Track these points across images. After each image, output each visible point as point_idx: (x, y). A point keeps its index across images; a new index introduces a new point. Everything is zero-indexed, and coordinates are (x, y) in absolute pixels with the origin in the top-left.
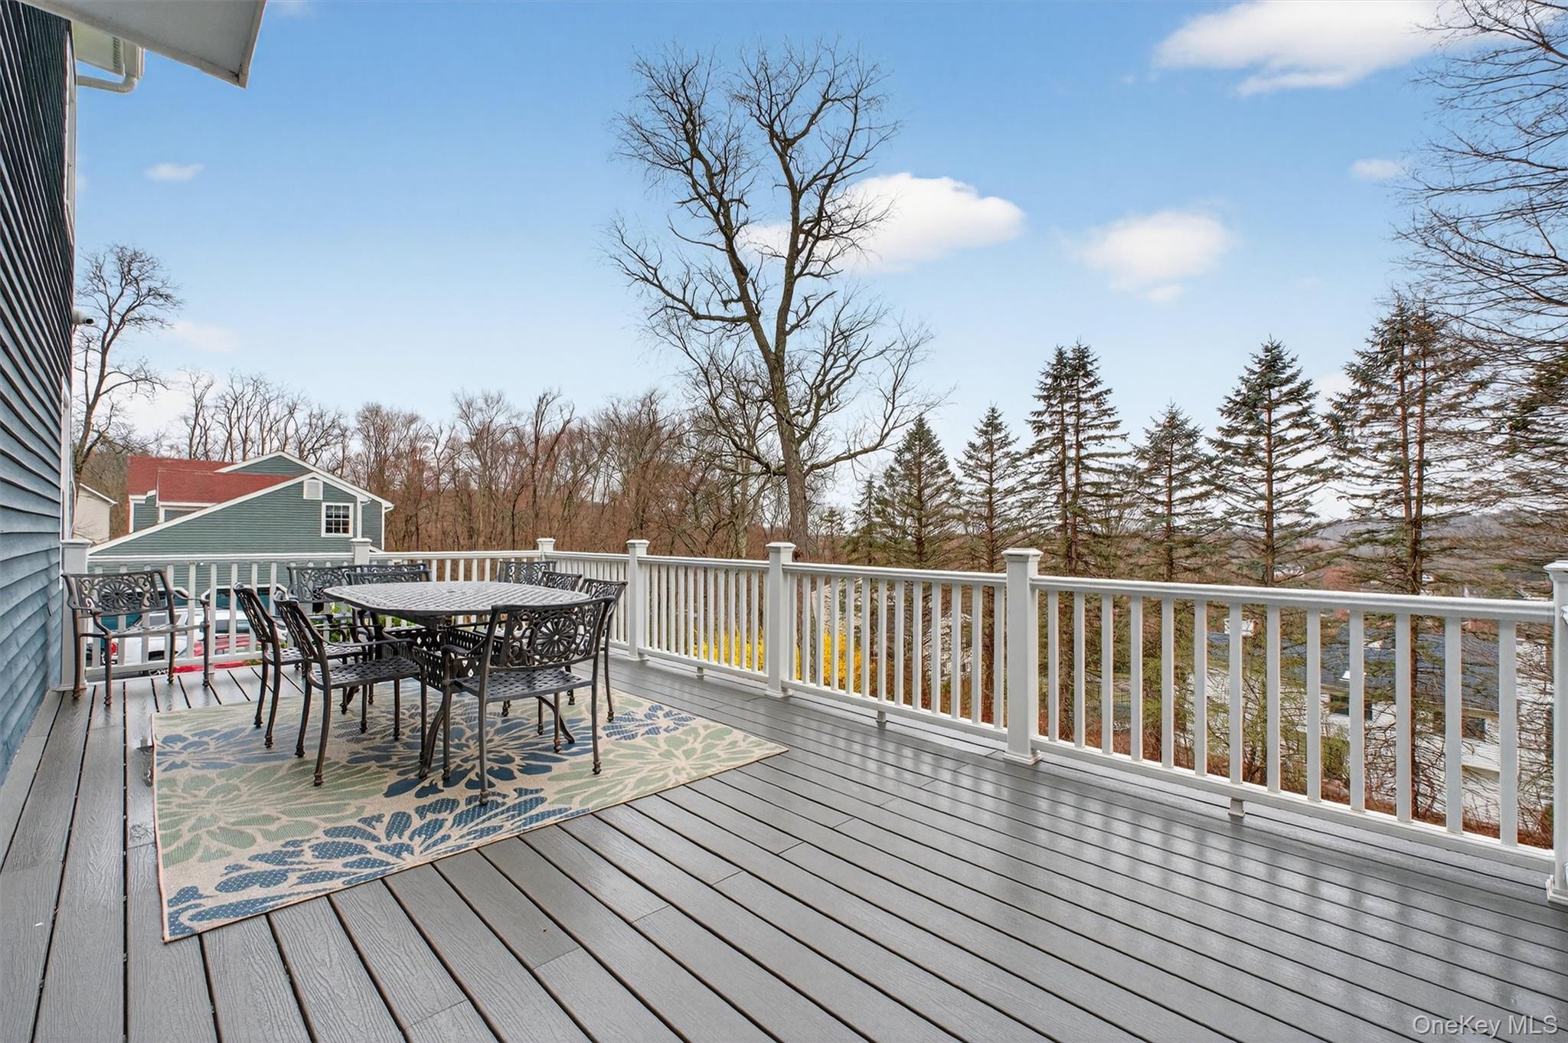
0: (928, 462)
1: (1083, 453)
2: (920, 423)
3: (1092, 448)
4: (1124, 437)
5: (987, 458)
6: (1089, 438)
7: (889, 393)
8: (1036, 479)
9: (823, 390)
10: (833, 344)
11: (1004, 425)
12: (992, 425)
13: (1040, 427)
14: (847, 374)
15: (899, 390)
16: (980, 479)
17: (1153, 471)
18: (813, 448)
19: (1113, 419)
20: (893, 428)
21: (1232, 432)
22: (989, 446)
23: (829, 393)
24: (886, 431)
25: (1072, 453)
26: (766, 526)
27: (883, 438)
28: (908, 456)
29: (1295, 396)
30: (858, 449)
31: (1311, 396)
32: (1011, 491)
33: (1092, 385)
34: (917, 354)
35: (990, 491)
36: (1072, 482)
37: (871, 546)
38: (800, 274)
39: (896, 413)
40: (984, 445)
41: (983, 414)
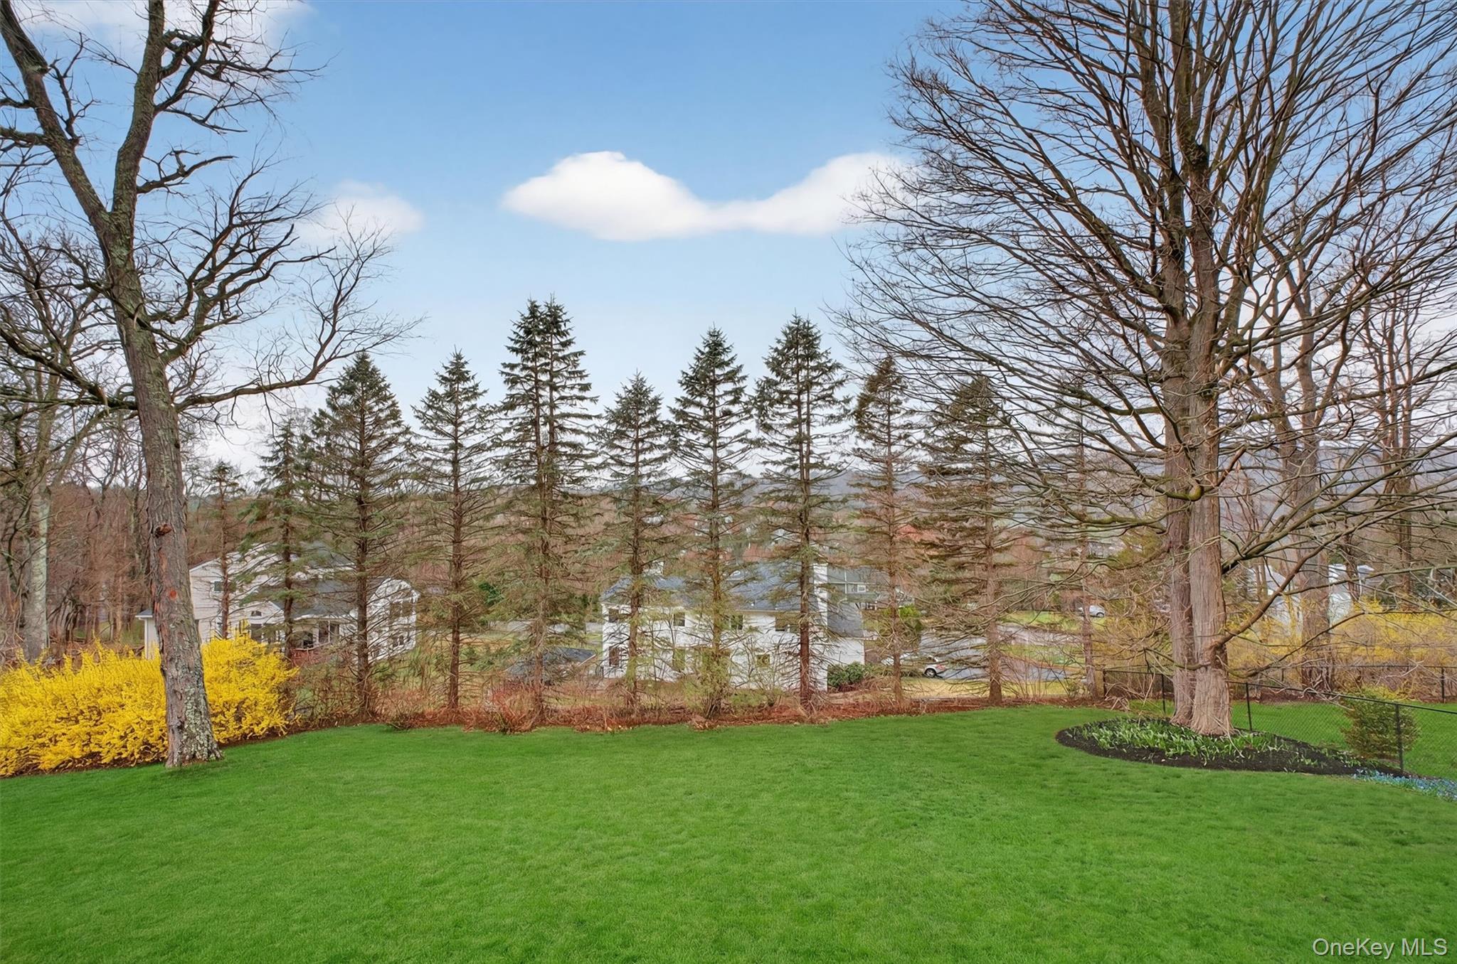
0: (376, 409)
1: (556, 412)
2: (363, 361)
3: (564, 408)
4: (594, 400)
5: (450, 408)
6: (562, 398)
7: (327, 308)
8: (510, 436)
9: (212, 290)
10: (231, 227)
11: (471, 374)
12: (457, 372)
13: (513, 381)
14: (254, 276)
15: (342, 310)
16: (440, 432)
17: (621, 435)
18: (192, 372)
19: (585, 381)
20: (330, 359)
21: (686, 403)
22: (452, 396)
23: (222, 297)
24: (319, 363)
25: (546, 410)
26: (92, 485)
27: (316, 370)
28: (346, 400)
29: (730, 377)
30: (274, 381)
31: (744, 378)
32: (479, 448)
33: (565, 345)
34: (371, 266)
35: (456, 446)
36: (544, 441)
37: (288, 511)
38: (163, 107)
39: (336, 340)
40: (448, 394)
41: (448, 359)
